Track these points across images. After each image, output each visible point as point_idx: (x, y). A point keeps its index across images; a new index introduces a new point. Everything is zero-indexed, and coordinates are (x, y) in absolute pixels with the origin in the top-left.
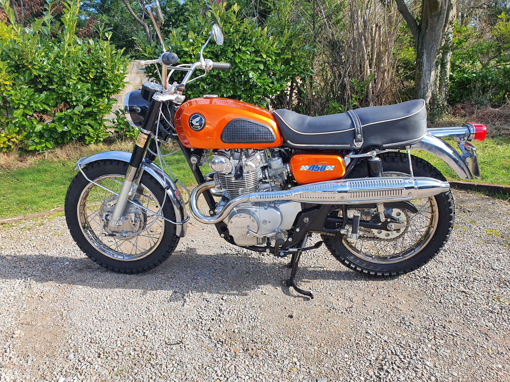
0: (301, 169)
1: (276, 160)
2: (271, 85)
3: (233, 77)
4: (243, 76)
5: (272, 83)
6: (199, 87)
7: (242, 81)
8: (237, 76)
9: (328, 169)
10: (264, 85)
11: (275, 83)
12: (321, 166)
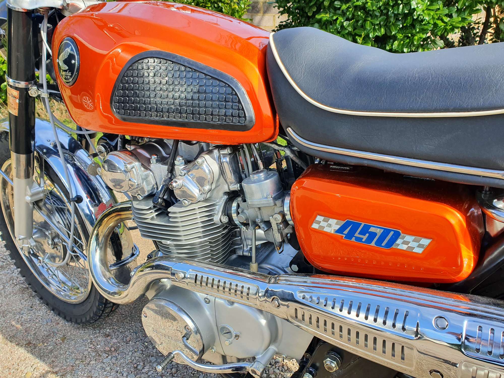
0: (315, 226)
1: (259, 181)
2: (446, 19)
3: (385, 8)
4: (401, 6)
5: (450, 16)
6: (336, 23)
7: (399, 14)
8: (393, 7)
9: (404, 247)
10: (433, 18)
11: (455, 15)
12: (379, 232)
